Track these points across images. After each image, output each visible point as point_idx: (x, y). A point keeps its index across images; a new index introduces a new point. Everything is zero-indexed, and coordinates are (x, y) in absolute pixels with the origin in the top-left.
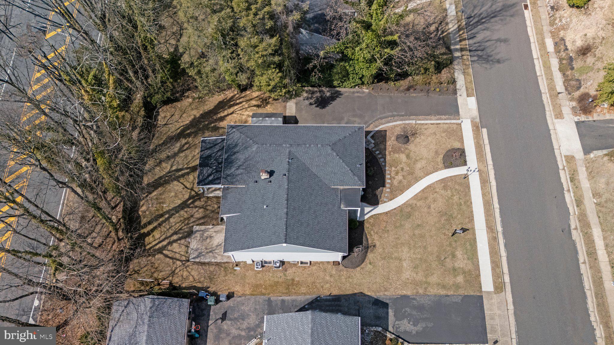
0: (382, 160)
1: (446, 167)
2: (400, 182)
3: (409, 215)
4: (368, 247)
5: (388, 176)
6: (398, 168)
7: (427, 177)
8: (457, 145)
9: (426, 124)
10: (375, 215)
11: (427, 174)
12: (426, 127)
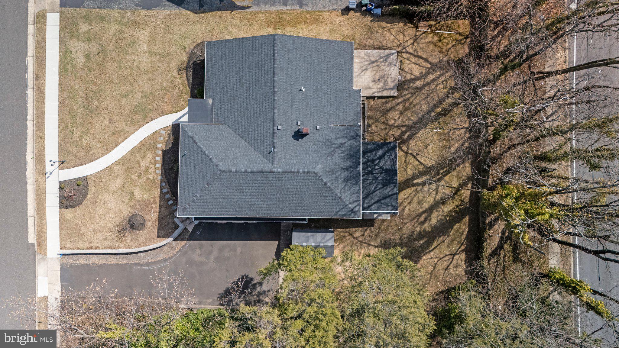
0: (165, 191)
1: (84, 179)
2: (144, 157)
3: (136, 110)
4: (187, 68)
5: (159, 165)
6: (145, 178)
7: (110, 164)
8: (69, 213)
9: (105, 248)
10: (177, 112)
11: (109, 168)
12: (106, 243)
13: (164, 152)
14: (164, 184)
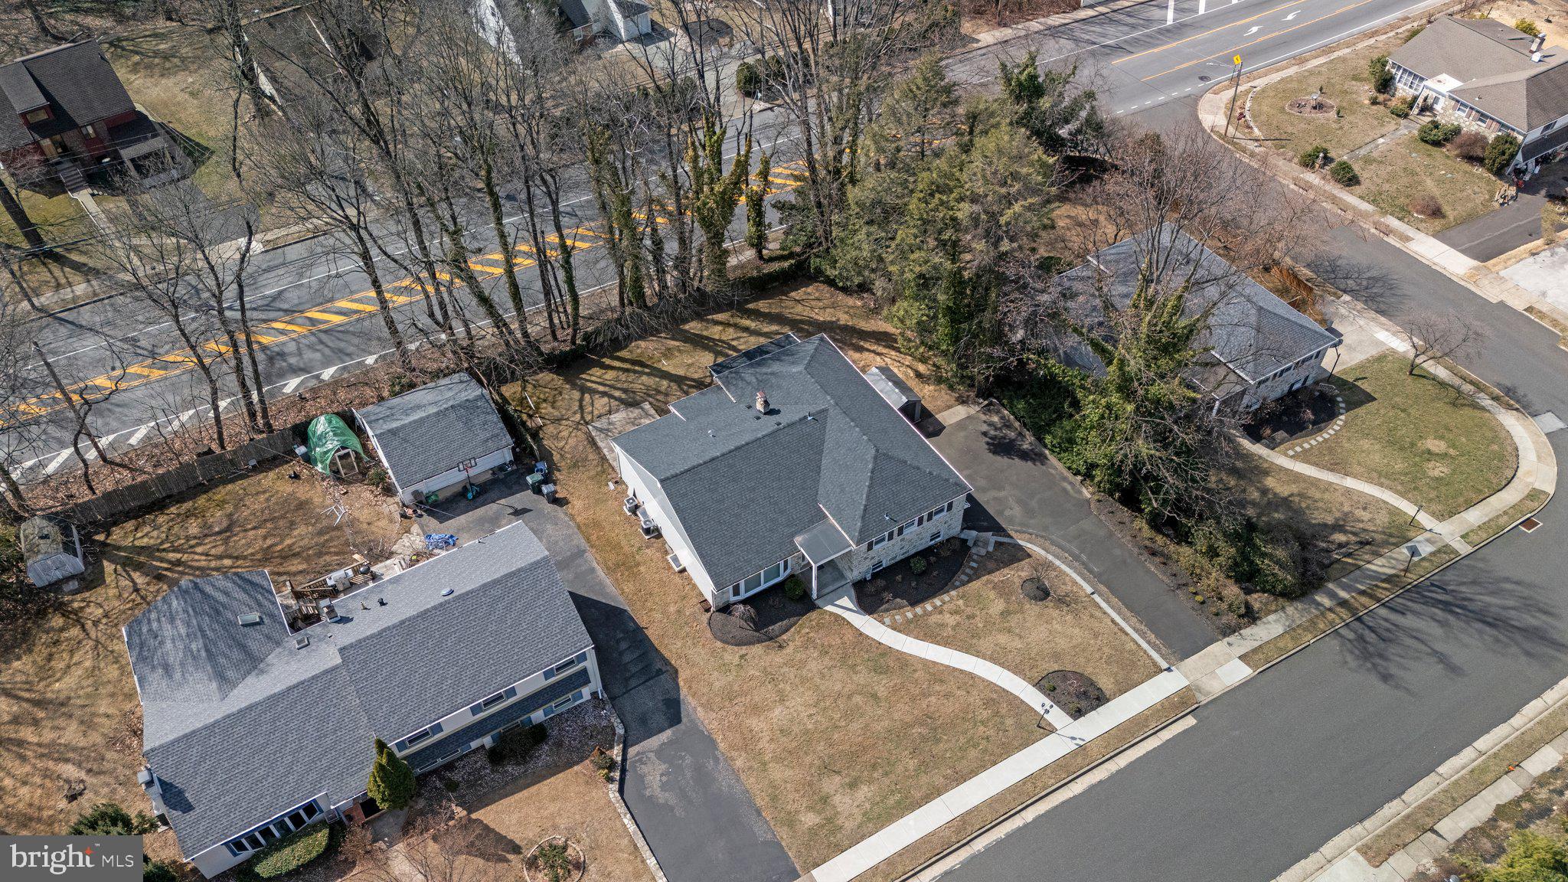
0: (964, 578)
1: (1037, 685)
4: (771, 639)
5: (937, 602)
6: (969, 609)
7: (988, 664)
8: (1106, 683)
9: (1105, 613)
10: (844, 619)
11: (994, 660)
12: (1098, 614)
13: (913, 603)
14: (957, 583)
